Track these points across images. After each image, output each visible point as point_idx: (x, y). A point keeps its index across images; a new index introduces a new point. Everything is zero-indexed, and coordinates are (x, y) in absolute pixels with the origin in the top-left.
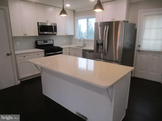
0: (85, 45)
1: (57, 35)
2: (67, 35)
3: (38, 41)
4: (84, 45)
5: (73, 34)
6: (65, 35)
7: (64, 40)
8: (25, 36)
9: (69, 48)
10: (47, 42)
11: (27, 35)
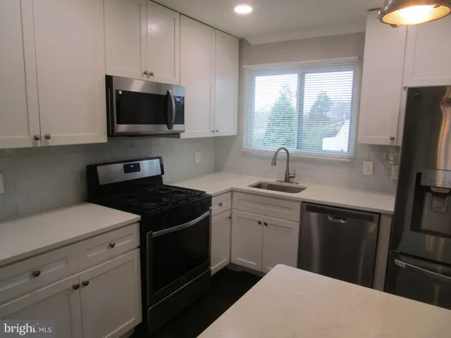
0: (291, 180)
1: (182, 136)
2: (217, 134)
3: (99, 168)
4: (287, 179)
5: (234, 132)
6: (211, 135)
7: (197, 153)
8: (39, 144)
9: (232, 191)
10: (137, 168)
11: (51, 143)
